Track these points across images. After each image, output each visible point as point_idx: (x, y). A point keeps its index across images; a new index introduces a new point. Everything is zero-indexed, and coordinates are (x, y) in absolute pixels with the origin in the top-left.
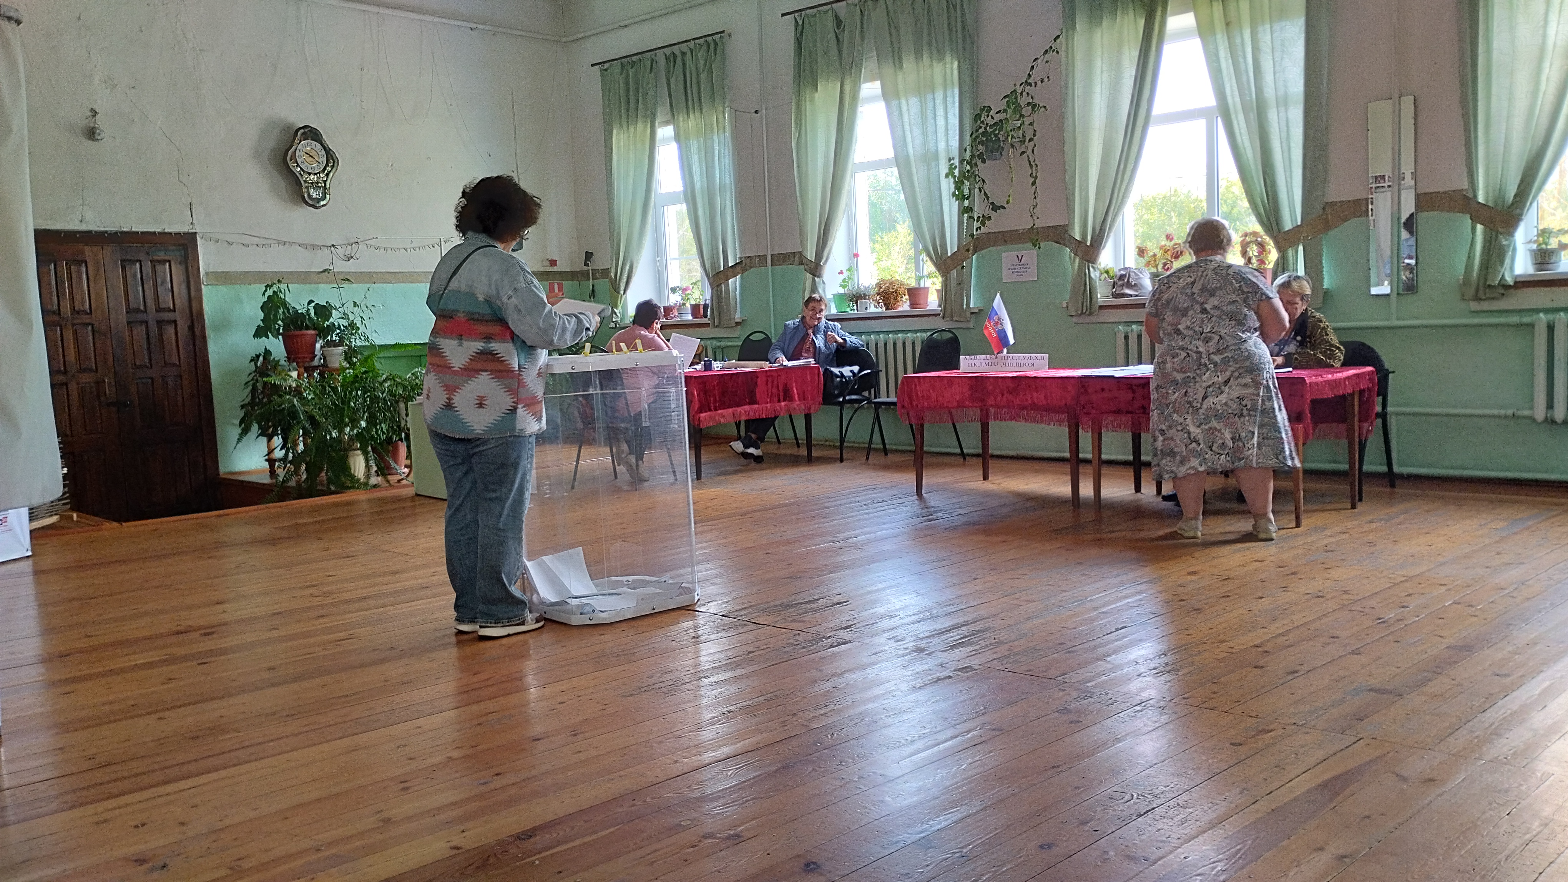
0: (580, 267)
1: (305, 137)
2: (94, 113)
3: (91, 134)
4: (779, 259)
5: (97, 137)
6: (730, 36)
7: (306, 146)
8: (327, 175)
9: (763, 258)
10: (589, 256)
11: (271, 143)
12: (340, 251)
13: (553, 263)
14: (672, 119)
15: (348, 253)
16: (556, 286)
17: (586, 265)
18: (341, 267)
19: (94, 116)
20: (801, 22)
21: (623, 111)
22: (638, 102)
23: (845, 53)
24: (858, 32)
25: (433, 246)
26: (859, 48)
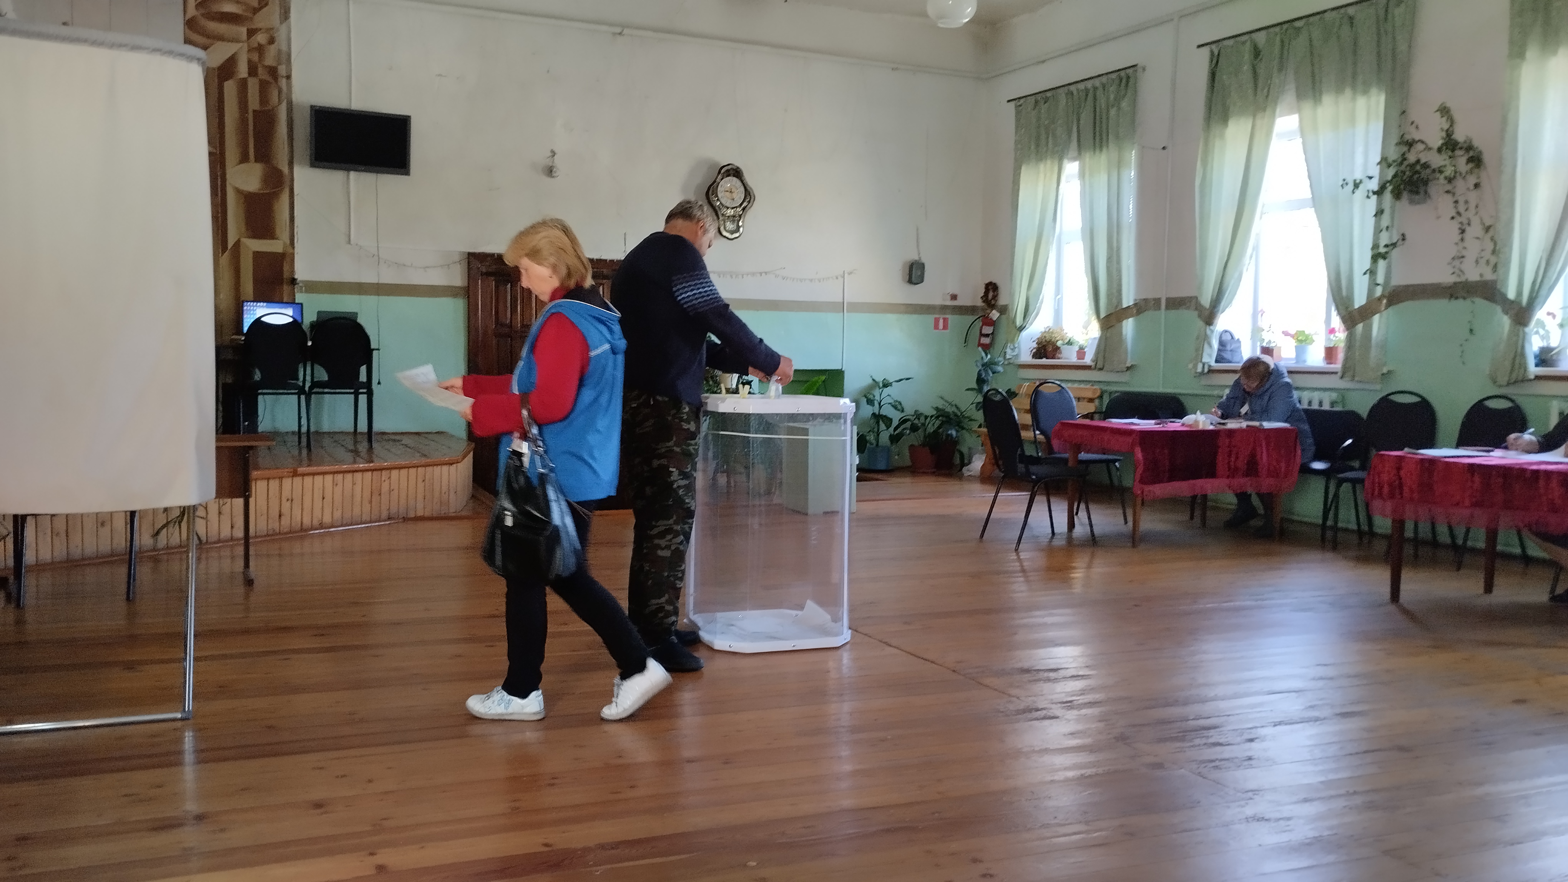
1: (728, 174)
2: (554, 153)
4: (1175, 304)
6: (1144, 69)
7: (729, 183)
8: (744, 209)
9: (1157, 301)
11: (699, 180)
13: (954, 297)
14: (1079, 157)
19: (554, 156)
20: (1216, 53)
21: (1033, 147)
22: (1048, 138)
23: (1260, 85)
24: (1276, 63)
25: (837, 278)
26: (1275, 80)
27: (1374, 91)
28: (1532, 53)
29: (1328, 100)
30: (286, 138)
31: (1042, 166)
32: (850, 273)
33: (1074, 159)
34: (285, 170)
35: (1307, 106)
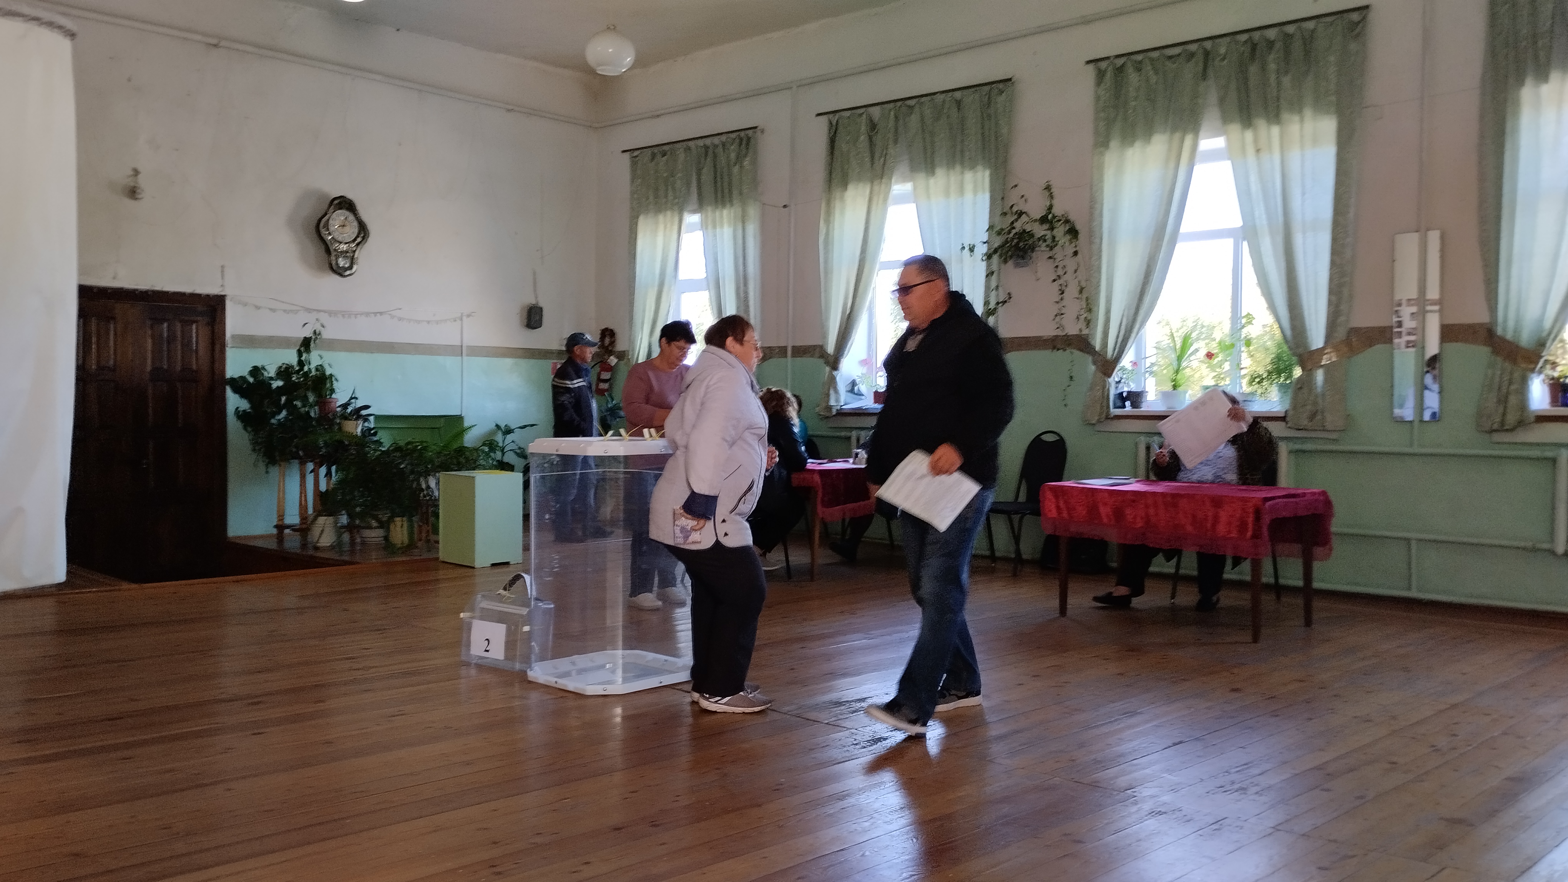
1: (340, 207)
2: (136, 172)
3: (133, 193)
4: (800, 351)
5: (137, 196)
6: (762, 131)
7: (338, 218)
8: (357, 245)
9: (784, 349)
11: (307, 211)
14: (700, 209)
19: (136, 175)
20: (834, 123)
21: (651, 198)
22: (667, 190)
23: (877, 155)
24: (891, 136)
25: (455, 320)
26: (891, 151)
27: (980, 168)
28: (1114, 144)
29: (940, 172)
31: (661, 217)
32: (468, 316)
33: (694, 212)
35: (921, 177)
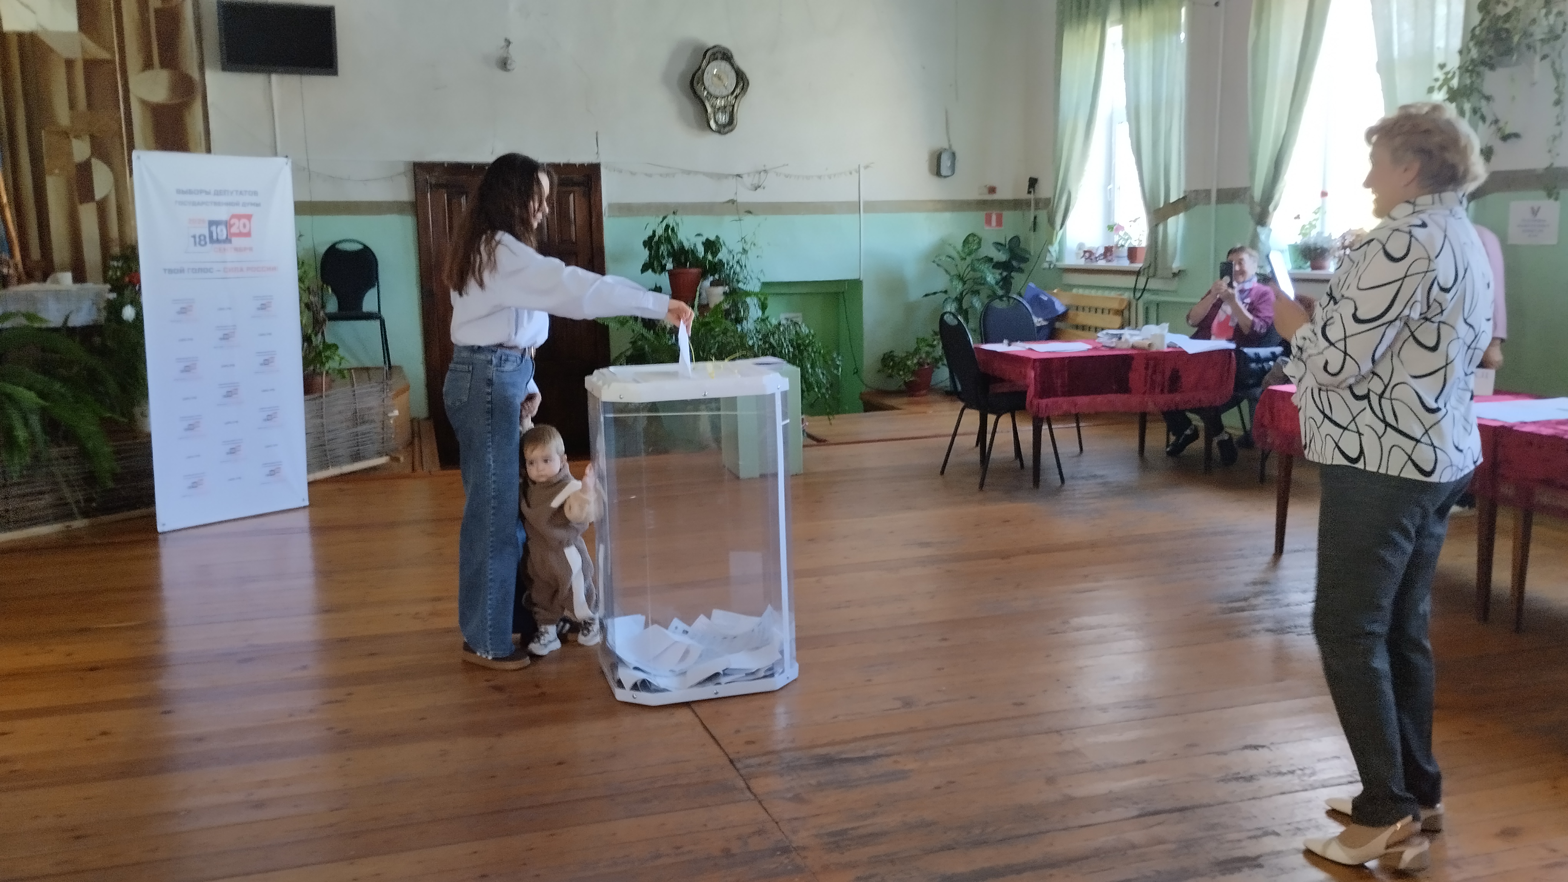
0: (1023, 194)
1: (714, 58)
2: (508, 43)
3: (504, 64)
4: (1228, 196)
5: (509, 67)
7: (715, 69)
8: (736, 97)
9: (1208, 192)
10: (1033, 183)
11: (682, 66)
12: (748, 181)
13: (992, 190)
14: (1123, 20)
15: (756, 181)
16: (994, 218)
17: (1029, 192)
18: (746, 196)
19: (508, 46)
21: (1074, 9)
25: (851, 173)
30: (194, 41)
31: (1083, 31)
32: (866, 167)
33: (1118, 21)
34: (195, 75)
